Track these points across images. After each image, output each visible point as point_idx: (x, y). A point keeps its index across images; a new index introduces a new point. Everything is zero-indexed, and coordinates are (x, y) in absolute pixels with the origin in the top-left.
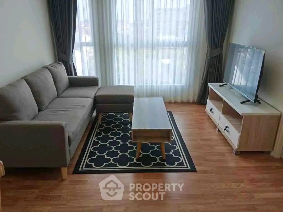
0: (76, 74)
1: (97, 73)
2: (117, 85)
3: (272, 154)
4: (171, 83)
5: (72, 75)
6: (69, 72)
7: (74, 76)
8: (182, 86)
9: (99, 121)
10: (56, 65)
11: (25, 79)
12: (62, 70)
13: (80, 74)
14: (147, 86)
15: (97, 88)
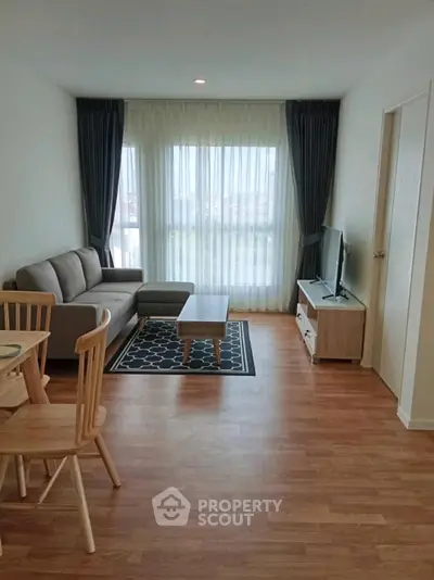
0: (112, 265)
1: (142, 265)
2: (171, 280)
3: (362, 364)
4: (251, 283)
5: (106, 266)
6: (103, 262)
7: (109, 268)
8: (267, 288)
9: (141, 329)
10: (87, 250)
11: (50, 261)
12: (93, 257)
13: (118, 265)
14: (214, 286)
15: (141, 284)
